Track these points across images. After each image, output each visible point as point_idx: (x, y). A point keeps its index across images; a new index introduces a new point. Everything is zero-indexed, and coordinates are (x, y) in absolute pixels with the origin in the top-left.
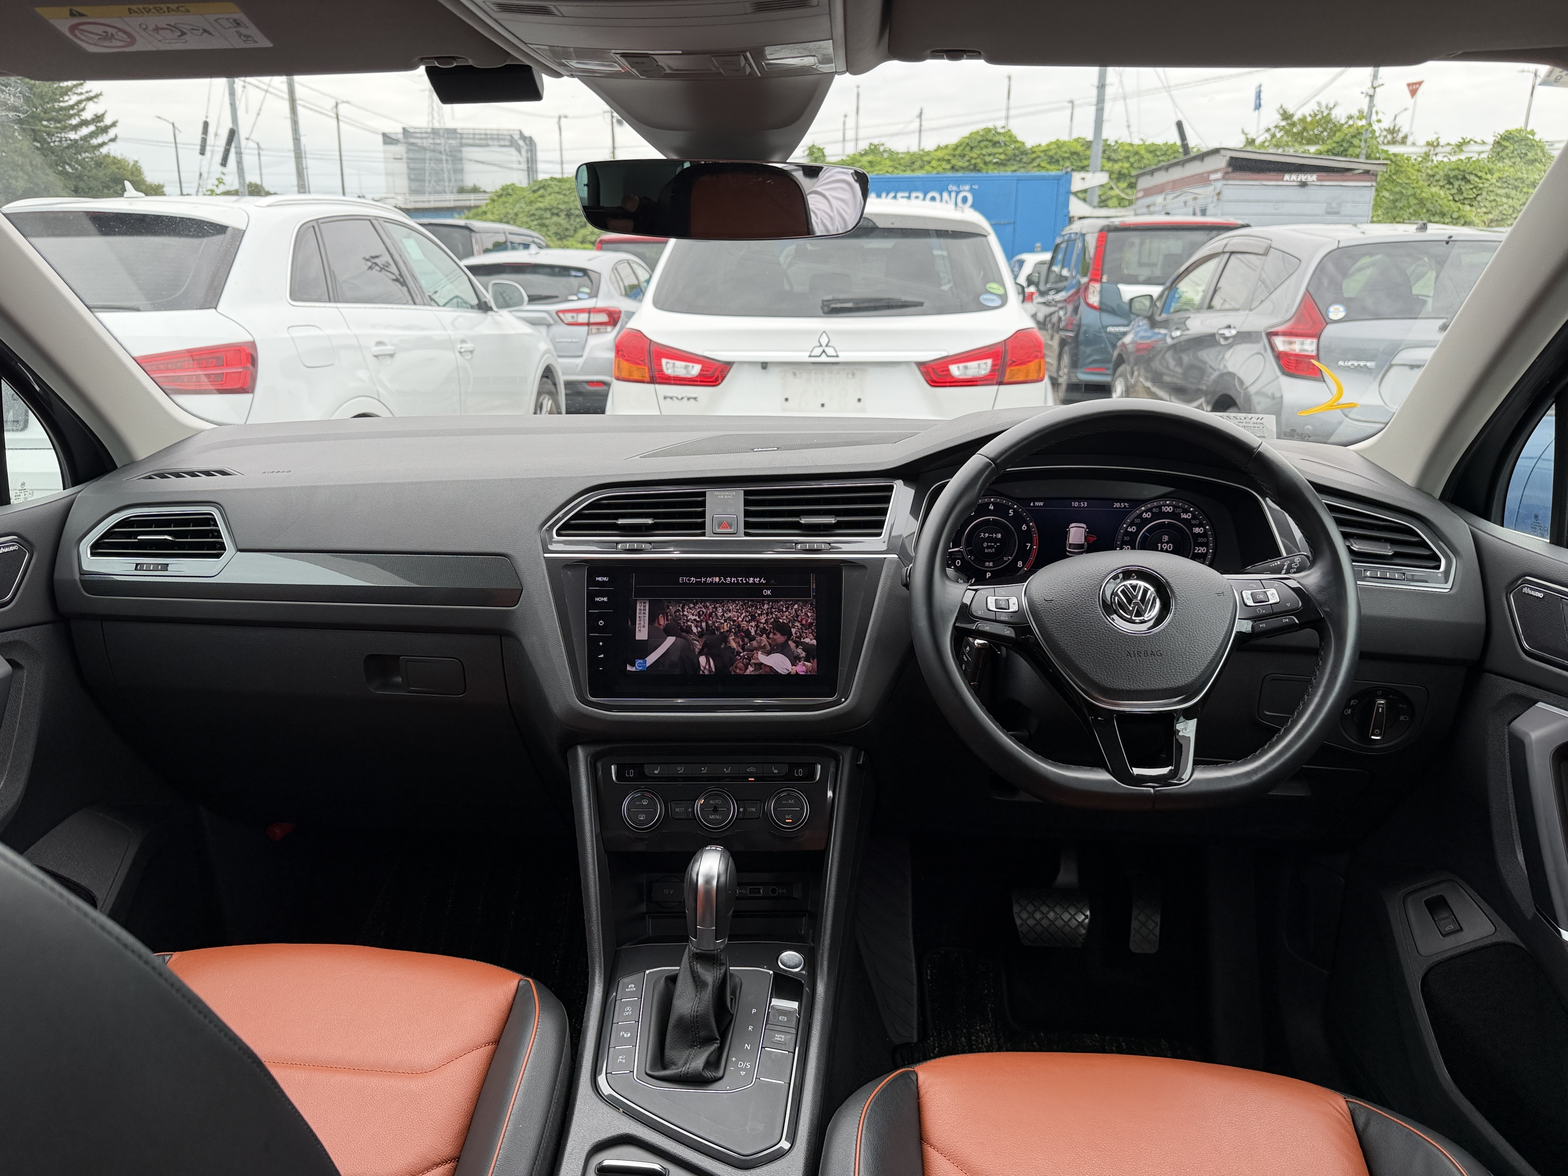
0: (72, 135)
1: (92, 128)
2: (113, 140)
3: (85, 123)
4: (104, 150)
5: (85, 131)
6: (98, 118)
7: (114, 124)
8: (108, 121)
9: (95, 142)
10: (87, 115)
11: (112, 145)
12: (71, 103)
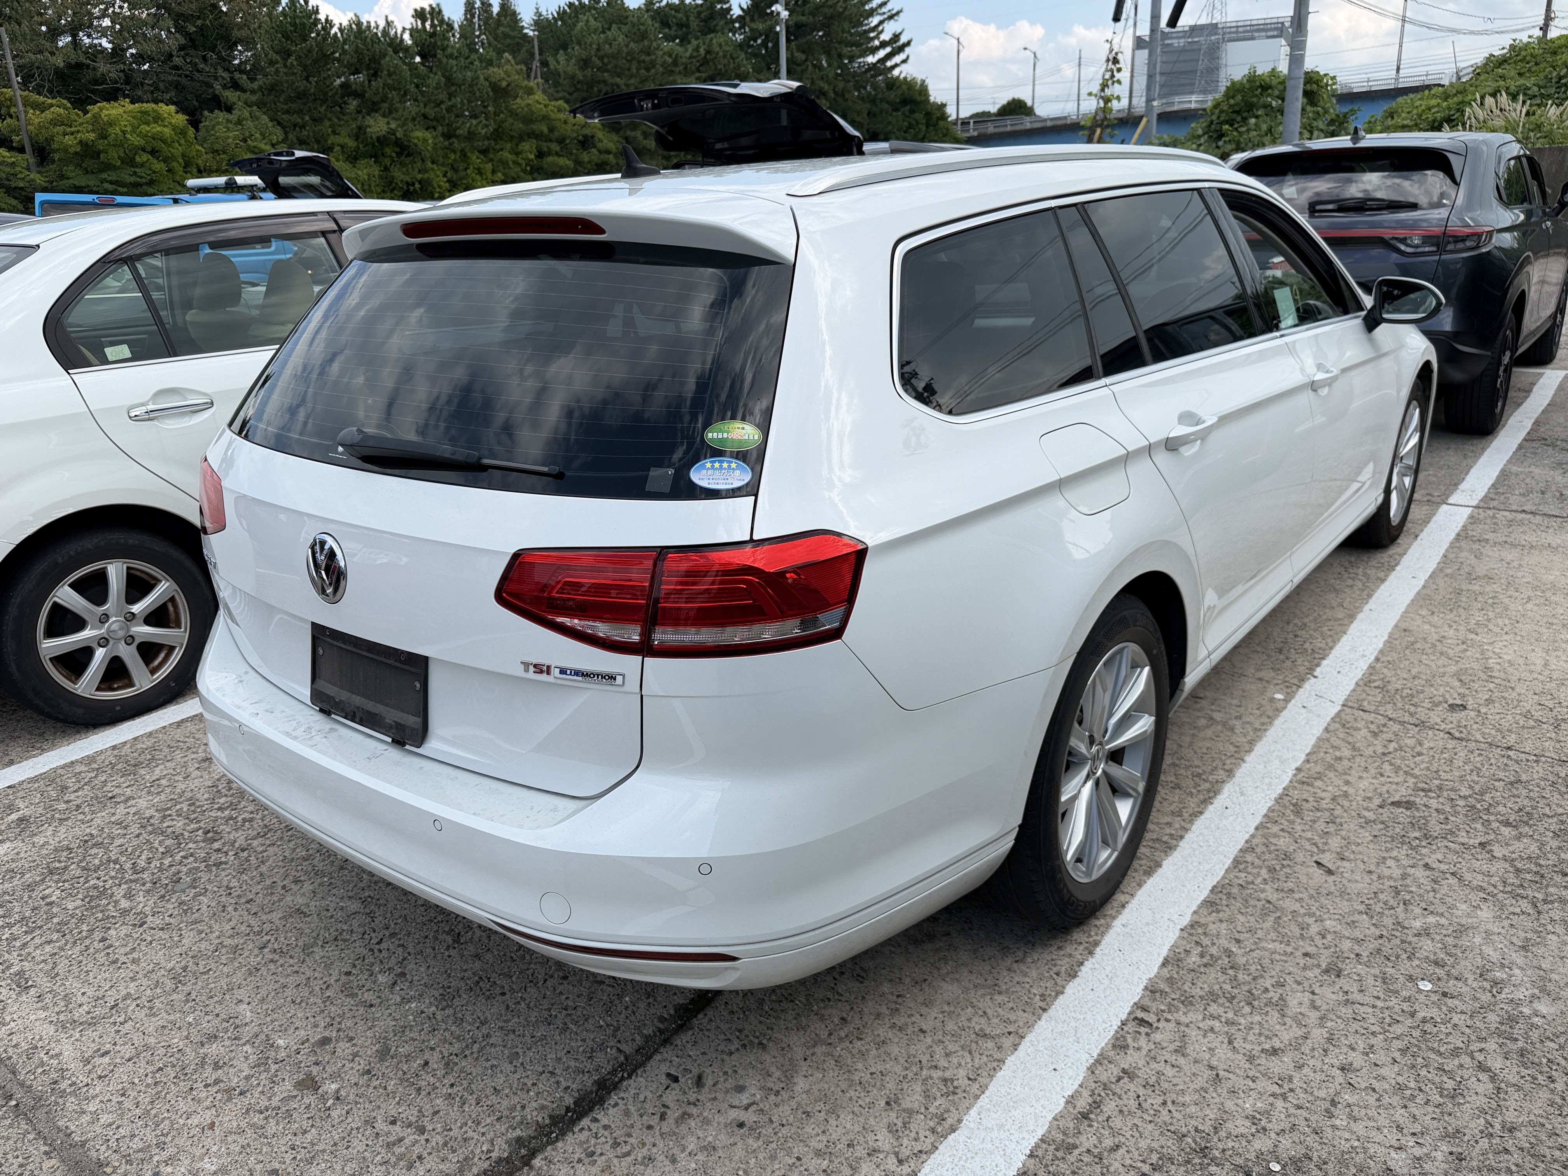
0: (871, 59)
1: (888, 49)
2: (904, 61)
3: (884, 44)
4: (896, 72)
5: (882, 53)
6: (896, 37)
7: (908, 43)
8: (903, 39)
9: (889, 64)
10: (886, 36)
11: (904, 66)
12: (873, 25)
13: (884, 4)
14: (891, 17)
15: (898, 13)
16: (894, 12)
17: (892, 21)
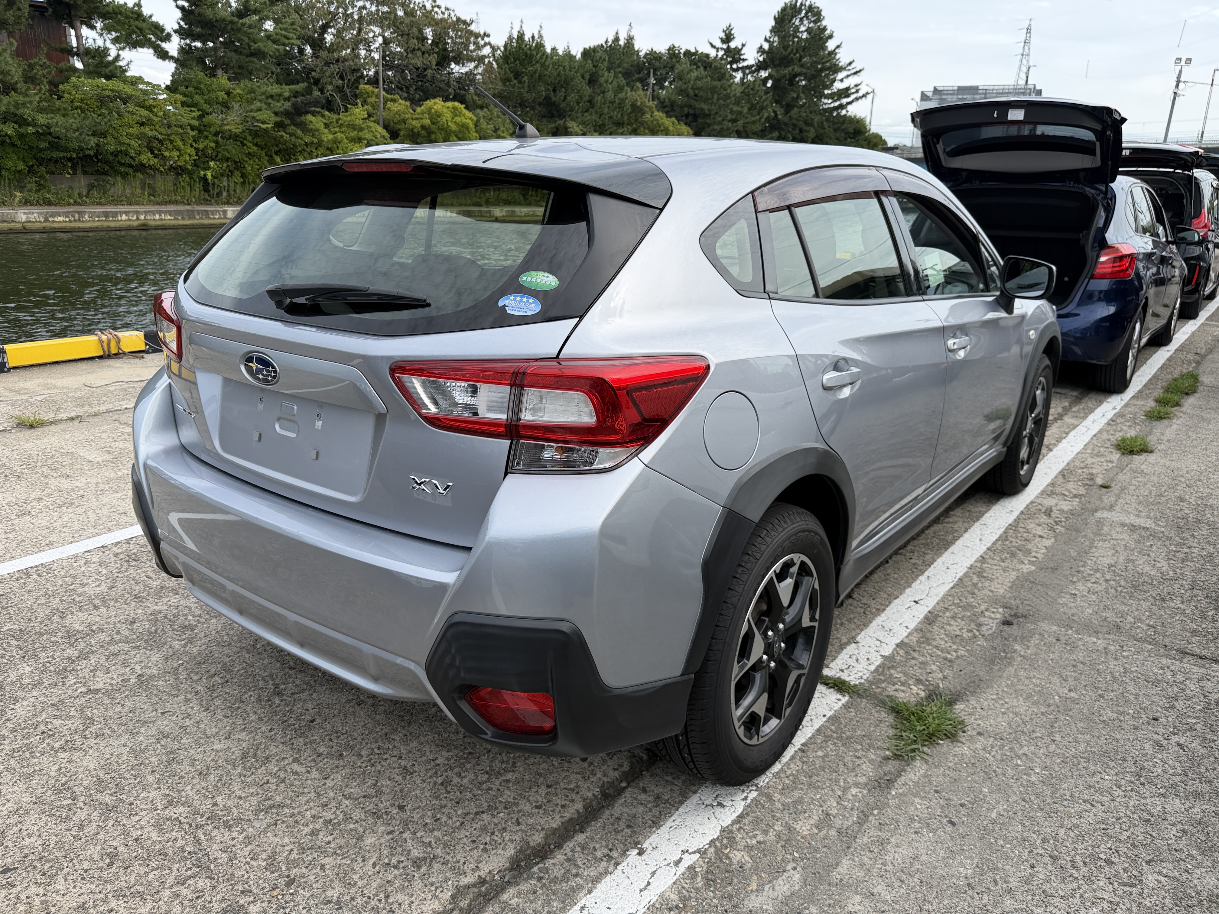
13: (850, 63)
14: (856, 73)
15: (860, 71)
16: (858, 69)
17: (855, 76)
